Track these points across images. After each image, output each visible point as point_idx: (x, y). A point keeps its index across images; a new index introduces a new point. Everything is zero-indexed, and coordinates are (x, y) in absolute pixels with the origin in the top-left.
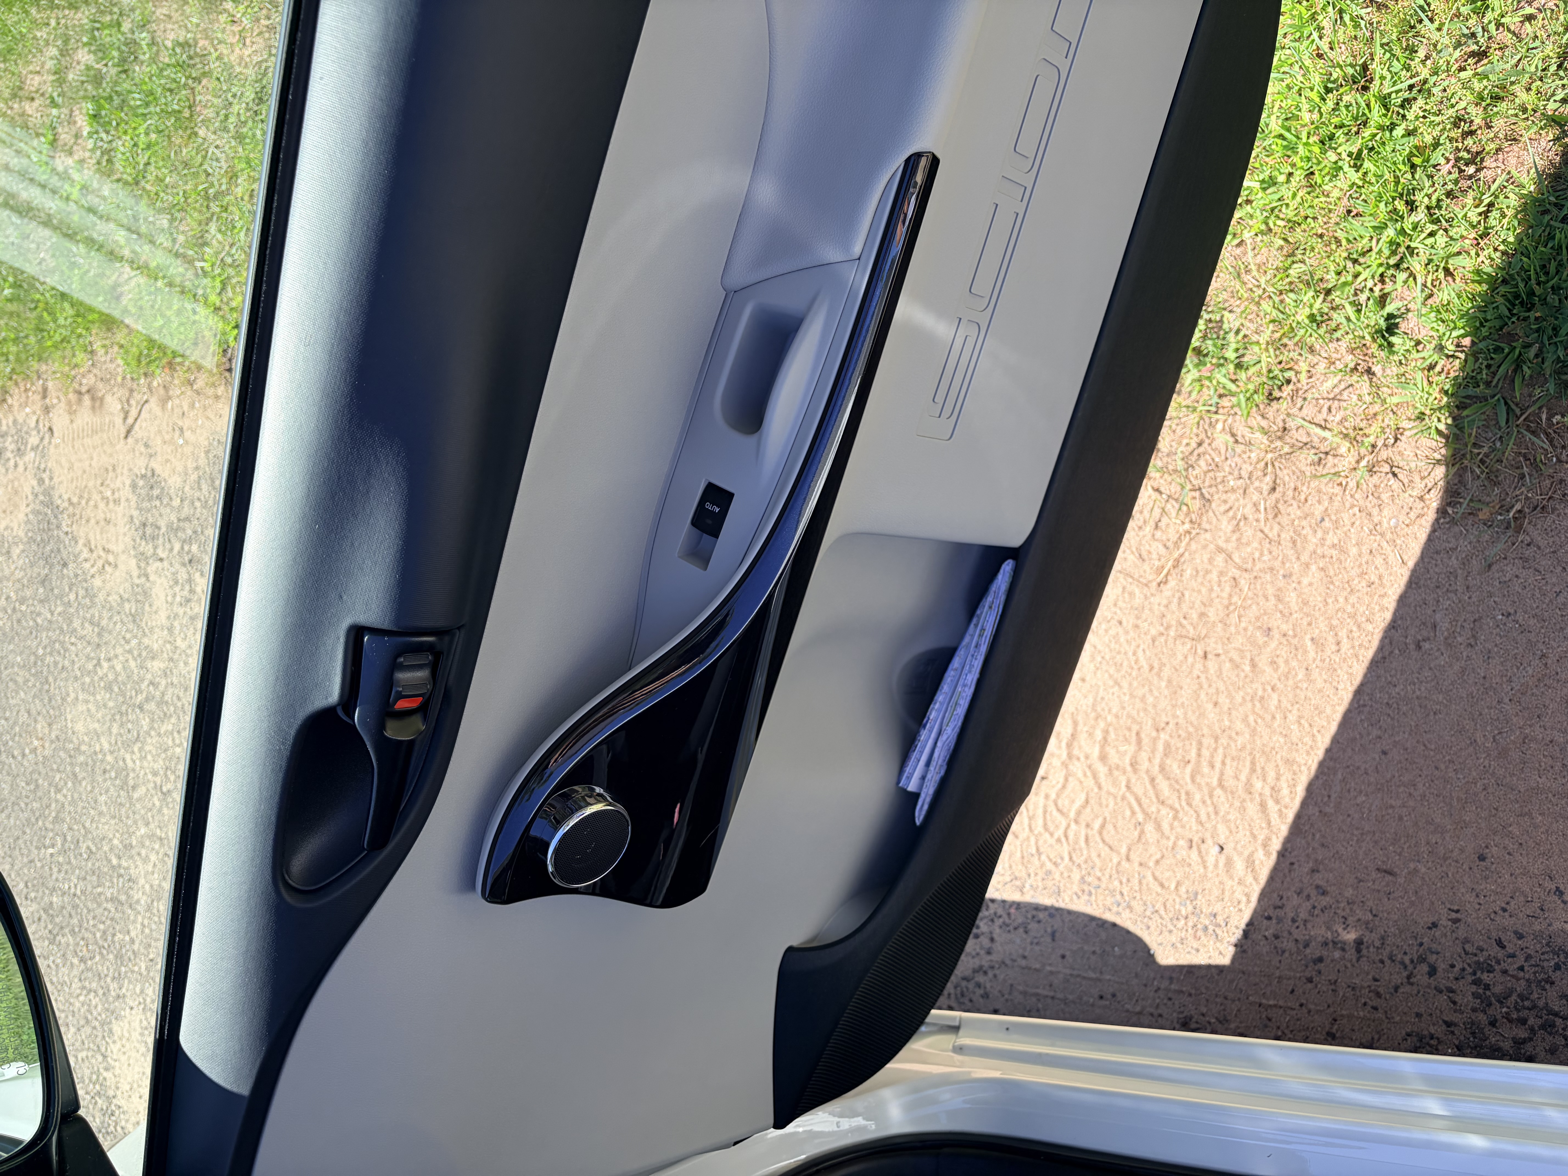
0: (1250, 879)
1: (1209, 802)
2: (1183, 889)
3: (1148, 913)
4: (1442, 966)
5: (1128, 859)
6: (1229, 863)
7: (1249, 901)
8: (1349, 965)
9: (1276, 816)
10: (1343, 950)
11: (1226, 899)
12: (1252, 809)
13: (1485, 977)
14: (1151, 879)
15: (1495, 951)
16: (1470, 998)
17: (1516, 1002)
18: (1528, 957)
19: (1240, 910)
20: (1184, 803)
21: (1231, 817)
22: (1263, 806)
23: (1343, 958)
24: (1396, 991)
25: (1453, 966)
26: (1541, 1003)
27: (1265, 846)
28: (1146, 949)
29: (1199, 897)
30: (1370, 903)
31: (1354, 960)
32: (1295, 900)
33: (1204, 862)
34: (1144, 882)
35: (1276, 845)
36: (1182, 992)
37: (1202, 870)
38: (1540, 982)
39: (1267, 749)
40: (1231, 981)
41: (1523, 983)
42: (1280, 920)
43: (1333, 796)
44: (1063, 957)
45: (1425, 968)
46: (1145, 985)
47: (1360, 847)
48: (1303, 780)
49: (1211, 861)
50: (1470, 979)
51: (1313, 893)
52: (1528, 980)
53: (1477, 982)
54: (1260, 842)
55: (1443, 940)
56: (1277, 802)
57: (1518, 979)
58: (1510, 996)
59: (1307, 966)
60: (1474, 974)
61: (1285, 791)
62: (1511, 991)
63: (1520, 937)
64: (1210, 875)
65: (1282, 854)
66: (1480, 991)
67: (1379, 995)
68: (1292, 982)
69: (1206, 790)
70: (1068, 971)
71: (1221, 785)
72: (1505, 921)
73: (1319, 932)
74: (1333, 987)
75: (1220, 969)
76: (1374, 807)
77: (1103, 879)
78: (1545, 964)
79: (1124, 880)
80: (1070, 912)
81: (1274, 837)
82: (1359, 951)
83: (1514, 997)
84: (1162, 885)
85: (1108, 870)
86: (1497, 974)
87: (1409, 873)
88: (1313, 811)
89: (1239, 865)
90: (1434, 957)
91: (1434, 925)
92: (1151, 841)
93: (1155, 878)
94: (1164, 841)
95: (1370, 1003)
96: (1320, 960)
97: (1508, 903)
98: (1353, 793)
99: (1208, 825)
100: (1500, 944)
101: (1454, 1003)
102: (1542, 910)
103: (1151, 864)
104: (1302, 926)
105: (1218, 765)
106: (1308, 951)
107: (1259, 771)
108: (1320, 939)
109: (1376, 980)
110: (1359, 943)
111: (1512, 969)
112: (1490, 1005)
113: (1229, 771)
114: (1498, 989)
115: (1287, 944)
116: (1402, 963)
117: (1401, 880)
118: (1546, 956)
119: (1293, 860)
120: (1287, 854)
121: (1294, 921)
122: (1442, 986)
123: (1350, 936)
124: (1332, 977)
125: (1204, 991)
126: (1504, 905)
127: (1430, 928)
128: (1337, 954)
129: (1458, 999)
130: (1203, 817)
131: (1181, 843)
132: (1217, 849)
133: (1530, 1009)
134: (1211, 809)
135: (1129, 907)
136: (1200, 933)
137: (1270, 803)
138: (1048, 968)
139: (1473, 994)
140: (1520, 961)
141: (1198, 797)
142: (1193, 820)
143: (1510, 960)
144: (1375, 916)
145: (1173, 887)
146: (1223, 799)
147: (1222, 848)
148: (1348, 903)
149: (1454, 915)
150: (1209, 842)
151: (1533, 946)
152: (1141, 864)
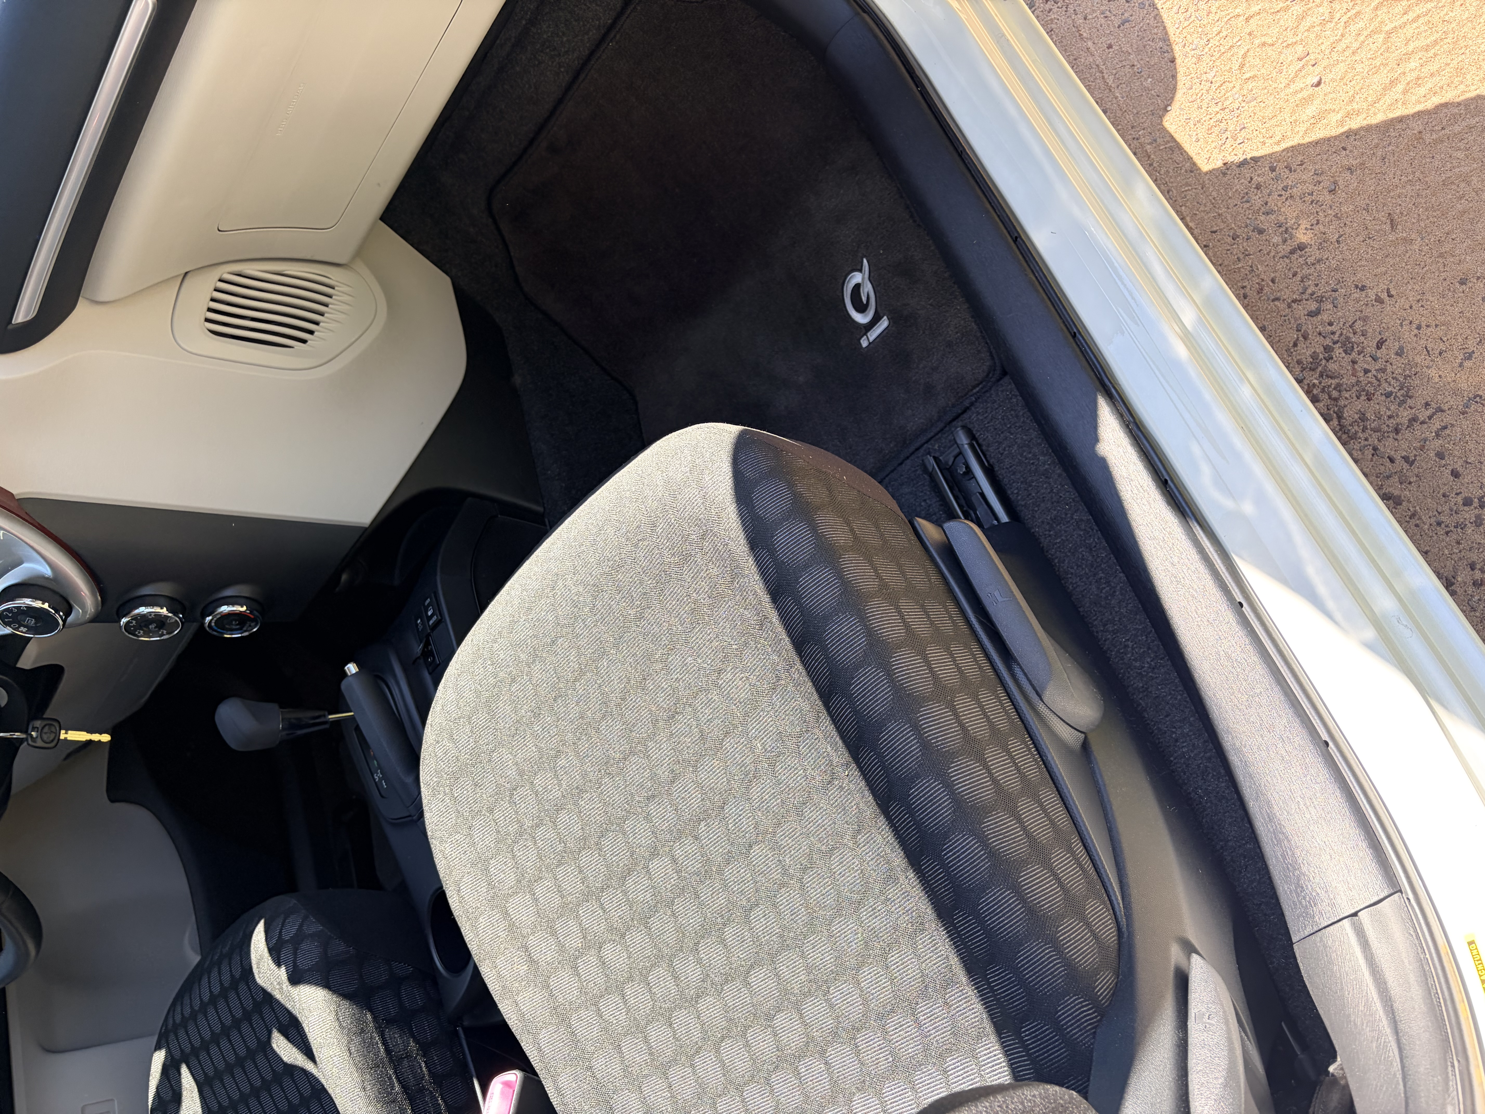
0: (1302, 128)
1: (1362, 38)
2: (1250, 85)
3: (1204, 77)
4: (1325, 317)
5: (1247, 20)
6: (1308, 100)
7: (1278, 143)
8: (1272, 254)
9: (1389, 101)
10: (1285, 241)
11: (1267, 125)
12: (1383, 77)
13: (1338, 351)
14: (1242, 52)
15: (1370, 346)
16: (1309, 353)
17: (1330, 386)
18: (1383, 370)
19: (1264, 143)
20: (1345, 19)
21: (1359, 67)
22: (1393, 83)
23: (1276, 245)
24: (1273, 300)
25: (1330, 324)
26: (1342, 403)
27: (1348, 115)
28: (1170, 101)
29: (1254, 103)
30: (1347, 230)
31: (1280, 255)
32: (1307, 176)
33: (1293, 81)
34: (1235, 50)
35: (1355, 124)
36: (1149, 157)
37: (1282, 86)
38: (1364, 390)
39: (1462, 43)
40: (1187, 184)
41: (1354, 380)
42: (1277, 179)
43: (1447, 131)
44: (1110, 47)
45: (1313, 306)
46: (1132, 127)
47: (1404, 187)
48: (1449, 96)
49: (1299, 84)
50: (1328, 342)
51: (1326, 184)
52: (1358, 382)
53: (1327, 349)
54: (1349, 108)
55: (1351, 303)
56: (1405, 92)
57: (1354, 375)
58: (1331, 378)
59: (1246, 226)
60: (1335, 343)
61: (1422, 91)
62: (1340, 376)
63: (1400, 353)
64: (1282, 95)
65: (1348, 134)
66: (1321, 356)
67: (1260, 291)
68: (1222, 226)
69: (1375, 24)
70: (1099, 61)
71: (1389, 33)
72: (1408, 334)
73: (1289, 212)
74: (1241, 256)
75: (1194, 168)
76: (1457, 170)
77: (1211, 16)
78: (1385, 385)
79: (1224, 34)
80: (1158, 17)
81: (1364, 115)
82: (1292, 252)
83: (1334, 382)
84: (1242, 66)
85: (1223, 13)
86: (1348, 358)
87: (1405, 239)
88: (1417, 126)
89: (1311, 110)
90: (1330, 306)
91: (1363, 288)
92: (1282, 22)
93: (1245, 56)
94: (1290, 34)
95: (1247, 290)
96: (1261, 232)
97: (1428, 326)
98: (1462, 145)
99: (1335, 56)
100: (1379, 345)
101: (1295, 345)
102: (1440, 354)
103: (1257, 42)
104: (1284, 198)
105: (1411, 16)
106: (1262, 218)
107: (1431, 54)
108: (1282, 219)
109: (1273, 281)
110: (1301, 247)
111: (1361, 365)
112: (1313, 370)
113: (1409, 31)
114: (1332, 366)
115: (1257, 199)
116: (1305, 289)
117: (1392, 237)
118: (1393, 382)
119: (1349, 147)
120: (1352, 138)
121: (1285, 189)
122: (1304, 328)
123: (1302, 236)
124: (1251, 250)
125: (1162, 172)
126: (1423, 324)
127: (1357, 287)
128: (1276, 239)
129: (1301, 345)
130: (1341, 46)
131: (1300, 49)
132: (1315, 80)
133: (1330, 398)
134: (1355, 45)
135: (1199, 59)
136: (1216, 130)
137: (1400, 87)
138: (1090, 44)
139: (1315, 352)
140: (1374, 367)
141: (1361, 24)
142: (1332, 40)
143: (1370, 359)
144: (1338, 242)
145: (1247, 75)
146: (1374, 47)
147: (1318, 84)
148: (1336, 216)
149: (1384, 296)
150: (1318, 69)
151: (1398, 365)
152: (1250, 34)
